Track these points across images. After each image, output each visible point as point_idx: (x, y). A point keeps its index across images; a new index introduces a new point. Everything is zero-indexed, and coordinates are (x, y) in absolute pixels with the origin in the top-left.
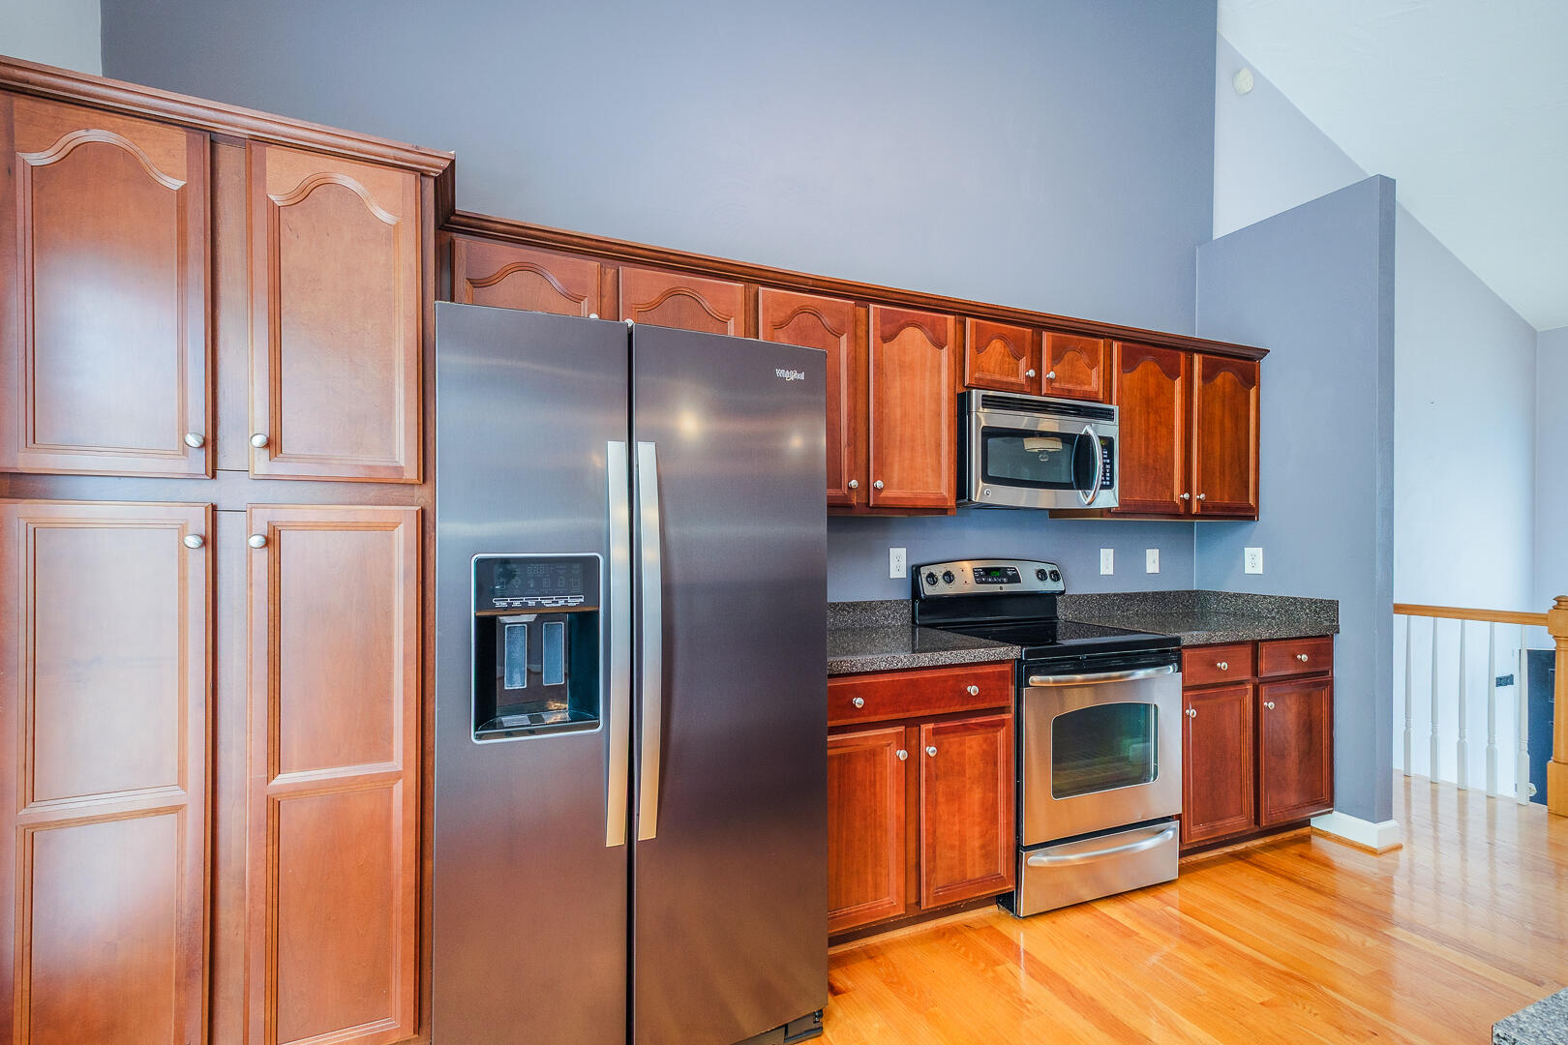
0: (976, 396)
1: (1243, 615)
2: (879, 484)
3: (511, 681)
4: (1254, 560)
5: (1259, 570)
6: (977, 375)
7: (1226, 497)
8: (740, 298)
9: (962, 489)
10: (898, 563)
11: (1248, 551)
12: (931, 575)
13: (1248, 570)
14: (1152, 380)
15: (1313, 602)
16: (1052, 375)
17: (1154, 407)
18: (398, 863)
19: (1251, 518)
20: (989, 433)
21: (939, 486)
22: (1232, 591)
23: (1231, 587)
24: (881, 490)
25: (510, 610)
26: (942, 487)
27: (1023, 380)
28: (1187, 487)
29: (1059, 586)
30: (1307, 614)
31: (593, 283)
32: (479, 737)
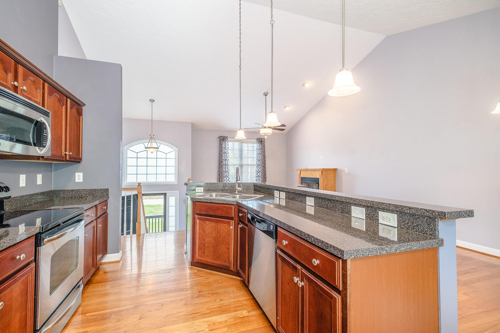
1: (75, 197)
4: (79, 177)
5: (81, 180)
7: (75, 154)
11: (77, 174)
13: (77, 181)
14: (56, 104)
15: (101, 190)
16: (25, 88)
19: (79, 162)
22: (70, 189)
23: (70, 187)
27: (9, 85)
28: (66, 149)
30: (99, 194)
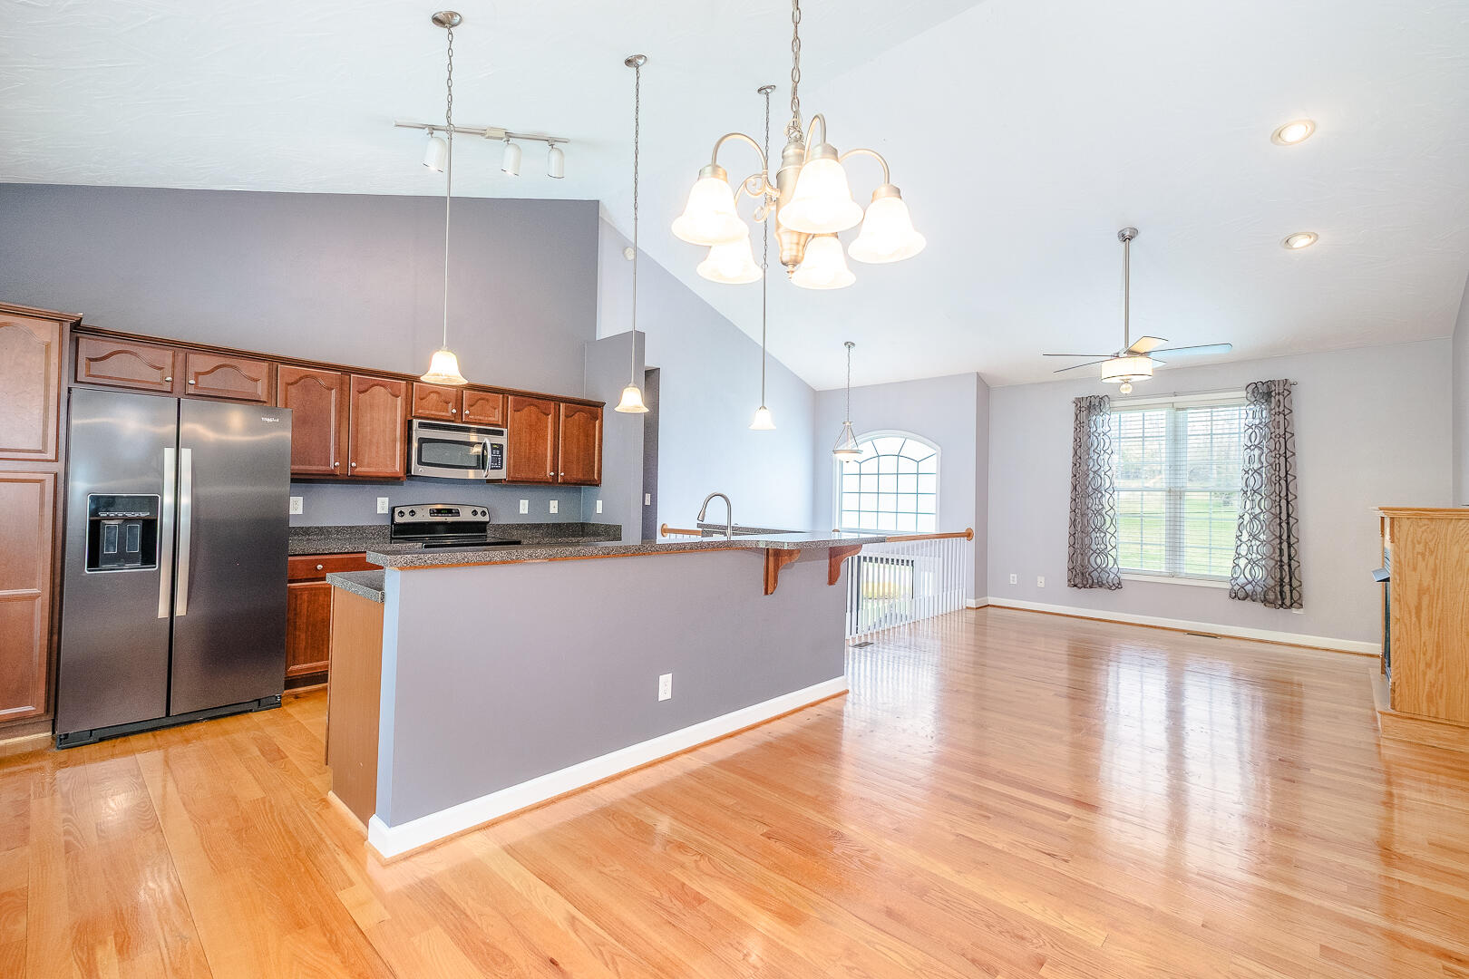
0: (416, 422)
1: (595, 534)
2: (354, 464)
3: (107, 550)
4: (599, 507)
5: (600, 511)
6: (420, 411)
7: (578, 475)
8: (266, 370)
9: (408, 470)
10: (383, 505)
11: (598, 502)
12: (401, 512)
14: (533, 416)
15: (614, 526)
16: (467, 412)
17: (536, 430)
18: (37, 635)
19: (597, 485)
20: (422, 441)
21: (394, 466)
24: (356, 467)
25: (109, 518)
26: (398, 468)
27: (450, 414)
28: (555, 468)
29: (486, 519)
30: (612, 532)
31: (169, 361)
32: (89, 571)
